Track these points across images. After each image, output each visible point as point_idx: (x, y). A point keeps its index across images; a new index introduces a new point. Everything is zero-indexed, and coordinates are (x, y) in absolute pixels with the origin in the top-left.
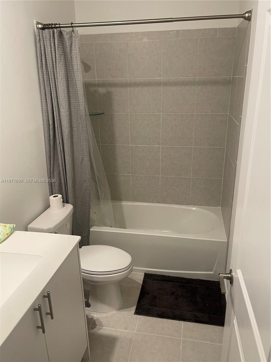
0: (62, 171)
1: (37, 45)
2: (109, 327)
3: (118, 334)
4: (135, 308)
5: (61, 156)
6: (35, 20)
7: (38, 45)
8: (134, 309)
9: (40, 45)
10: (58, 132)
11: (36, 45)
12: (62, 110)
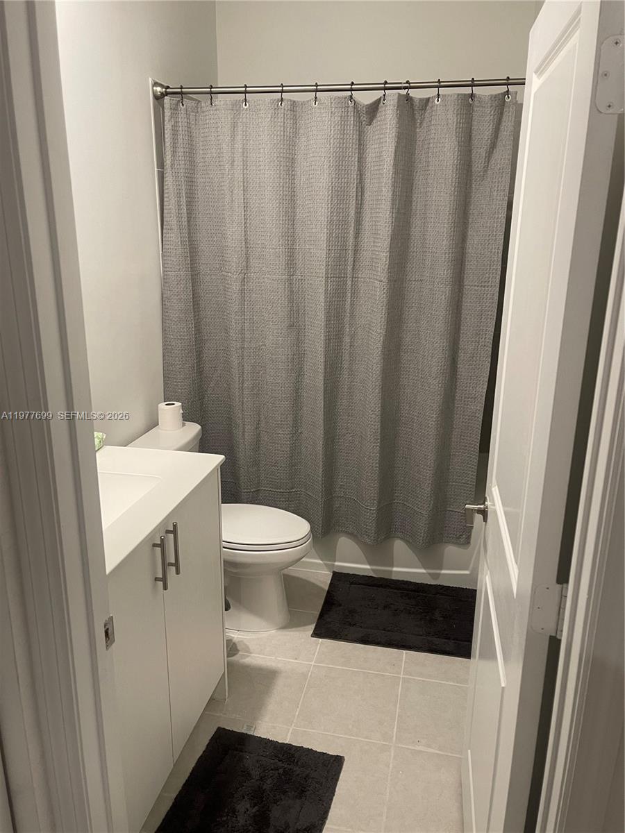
2: (264, 655)
3: (280, 665)
4: (313, 626)
6: (150, 79)
8: (312, 628)
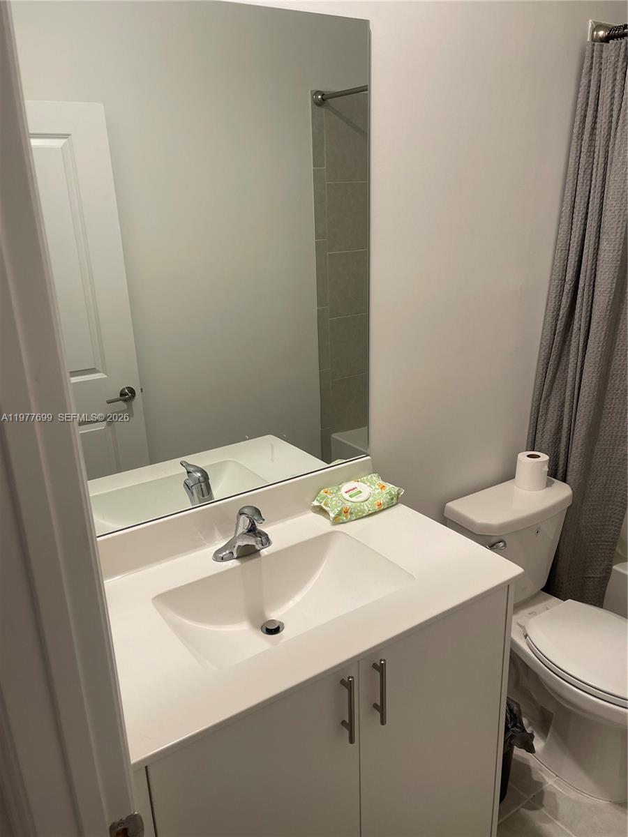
0: (569, 398)
1: (582, 82)
5: (576, 361)
6: (590, 21)
7: (584, 81)
9: (590, 81)
10: (583, 300)
11: (579, 80)
12: (604, 245)
